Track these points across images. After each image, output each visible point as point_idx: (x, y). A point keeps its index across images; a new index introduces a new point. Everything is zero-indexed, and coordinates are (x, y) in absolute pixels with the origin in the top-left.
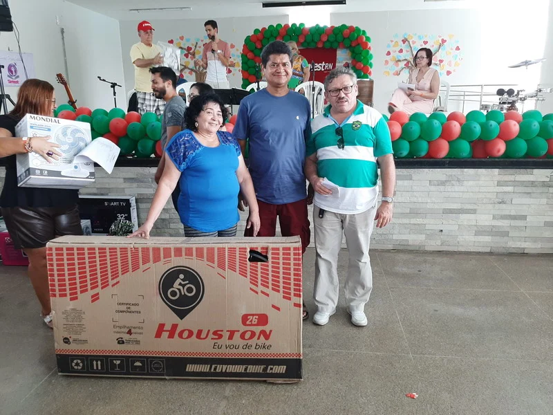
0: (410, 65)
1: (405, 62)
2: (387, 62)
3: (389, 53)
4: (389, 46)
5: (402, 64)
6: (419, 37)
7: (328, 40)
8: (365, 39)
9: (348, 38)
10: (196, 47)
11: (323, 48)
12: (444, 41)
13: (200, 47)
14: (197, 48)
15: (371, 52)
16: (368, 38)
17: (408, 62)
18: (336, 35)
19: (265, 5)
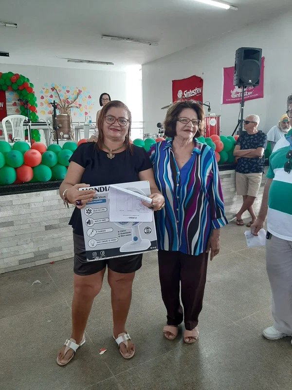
0: (59, 107)
2: (42, 104)
3: (43, 97)
6: (63, 87)
9: (16, 83)
12: (80, 91)
16: (31, 84)
18: (5, 80)
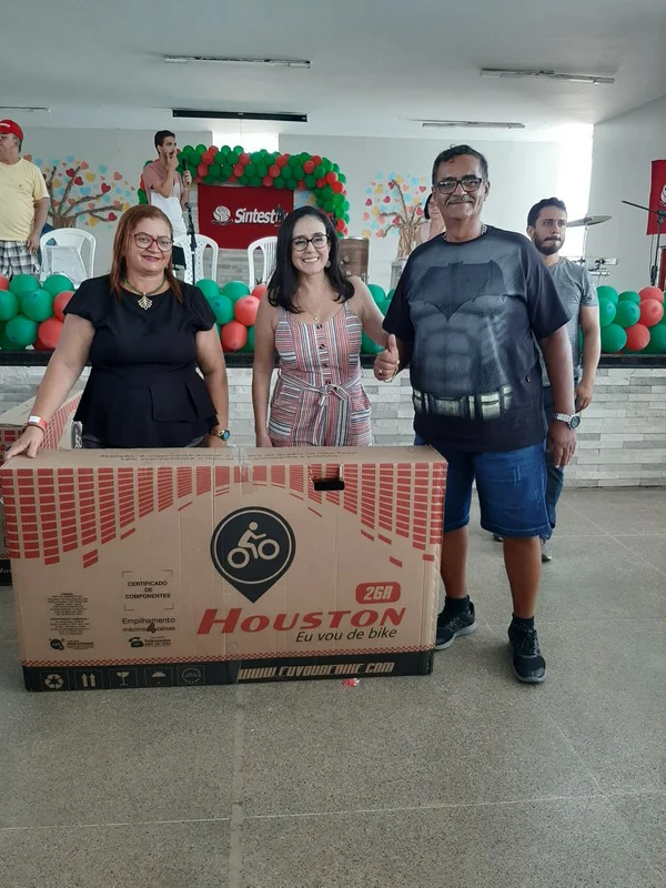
0: (401, 222)
1: (394, 218)
2: (366, 216)
3: (369, 202)
4: (369, 191)
5: (390, 220)
6: (414, 180)
7: (280, 176)
8: (337, 179)
9: (312, 174)
10: (53, 173)
11: (272, 188)
13: (60, 175)
14: (56, 176)
15: (347, 198)
16: (342, 176)
17: (398, 217)
18: (293, 168)
19: (178, 113)
